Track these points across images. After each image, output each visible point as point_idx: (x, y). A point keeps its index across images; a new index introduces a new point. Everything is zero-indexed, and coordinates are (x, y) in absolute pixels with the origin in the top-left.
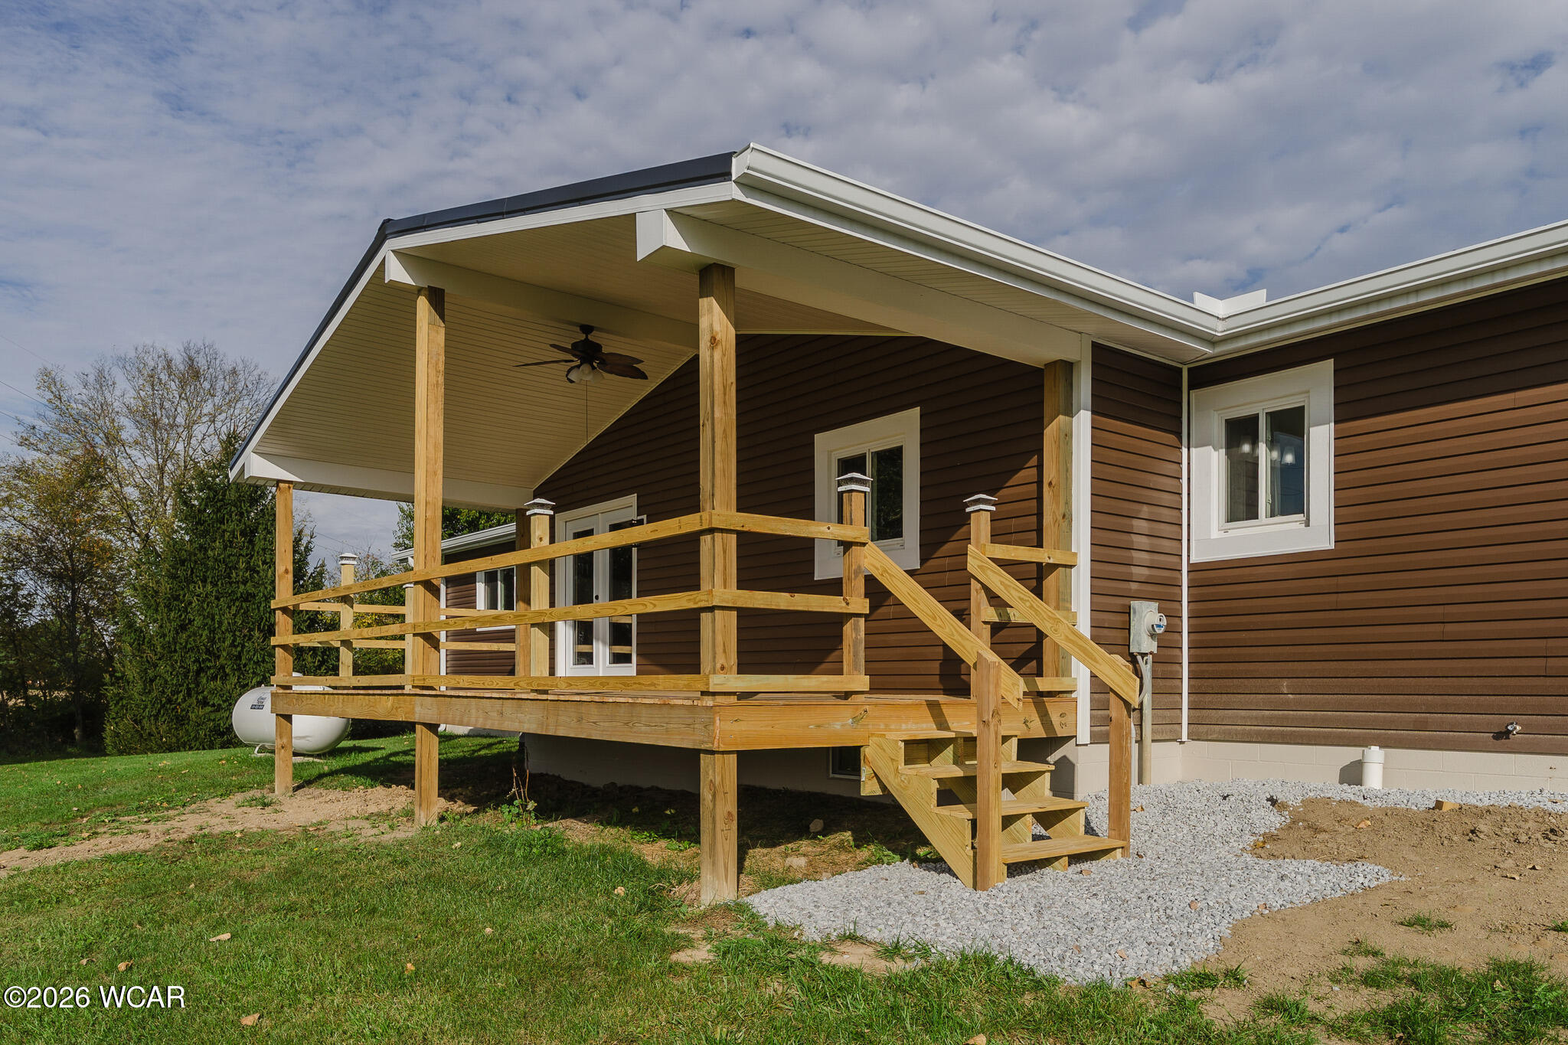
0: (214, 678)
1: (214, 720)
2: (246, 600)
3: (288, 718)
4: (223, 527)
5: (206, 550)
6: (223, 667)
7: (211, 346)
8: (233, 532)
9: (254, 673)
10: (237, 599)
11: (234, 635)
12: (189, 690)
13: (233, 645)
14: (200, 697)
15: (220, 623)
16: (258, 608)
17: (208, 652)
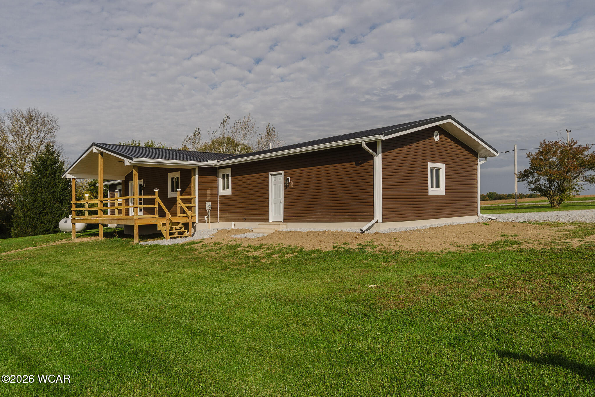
0: (45, 215)
1: (45, 227)
2: (54, 193)
3: (75, 224)
4: (46, 172)
5: (41, 179)
6: (47, 212)
7: (36, 109)
8: (49, 173)
9: (56, 214)
10: (51, 193)
11: (51, 203)
12: (37, 219)
13: (50, 206)
14: (41, 221)
15: (46, 200)
16: (57, 195)
17: (43, 208)
